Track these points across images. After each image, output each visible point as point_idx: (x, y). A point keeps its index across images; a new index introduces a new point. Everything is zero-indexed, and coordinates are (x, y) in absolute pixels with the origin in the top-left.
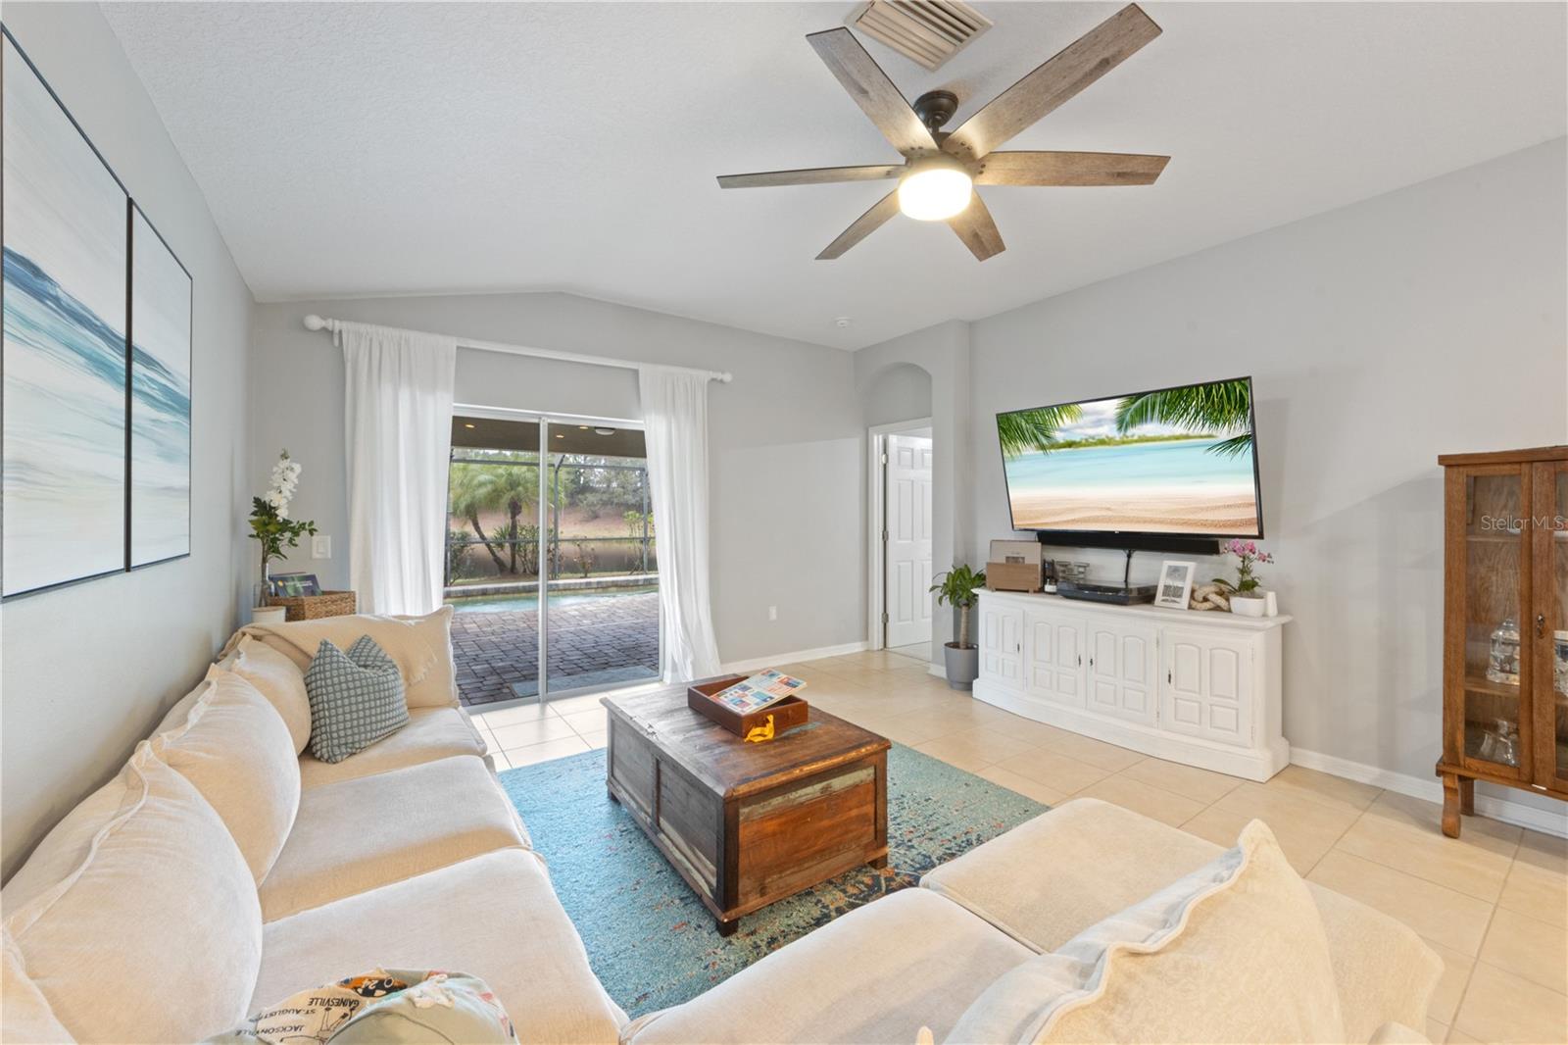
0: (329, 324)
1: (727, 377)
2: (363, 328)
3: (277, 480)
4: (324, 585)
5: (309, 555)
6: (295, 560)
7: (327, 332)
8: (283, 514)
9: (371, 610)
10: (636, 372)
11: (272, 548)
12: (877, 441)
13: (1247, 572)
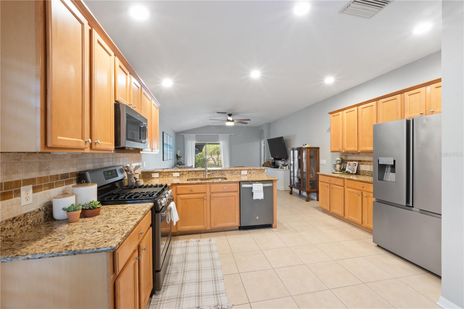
0: (183, 134)
1: (232, 134)
2: (186, 134)
3: (178, 152)
4: (182, 163)
5: (181, 160)
6: (180, 160)
7: (182, 135)
8: (179, 155)
9: (187, 165)
10: (218, 135)
11: (178, 159)
12: (262, 142)
13: (285, 163)
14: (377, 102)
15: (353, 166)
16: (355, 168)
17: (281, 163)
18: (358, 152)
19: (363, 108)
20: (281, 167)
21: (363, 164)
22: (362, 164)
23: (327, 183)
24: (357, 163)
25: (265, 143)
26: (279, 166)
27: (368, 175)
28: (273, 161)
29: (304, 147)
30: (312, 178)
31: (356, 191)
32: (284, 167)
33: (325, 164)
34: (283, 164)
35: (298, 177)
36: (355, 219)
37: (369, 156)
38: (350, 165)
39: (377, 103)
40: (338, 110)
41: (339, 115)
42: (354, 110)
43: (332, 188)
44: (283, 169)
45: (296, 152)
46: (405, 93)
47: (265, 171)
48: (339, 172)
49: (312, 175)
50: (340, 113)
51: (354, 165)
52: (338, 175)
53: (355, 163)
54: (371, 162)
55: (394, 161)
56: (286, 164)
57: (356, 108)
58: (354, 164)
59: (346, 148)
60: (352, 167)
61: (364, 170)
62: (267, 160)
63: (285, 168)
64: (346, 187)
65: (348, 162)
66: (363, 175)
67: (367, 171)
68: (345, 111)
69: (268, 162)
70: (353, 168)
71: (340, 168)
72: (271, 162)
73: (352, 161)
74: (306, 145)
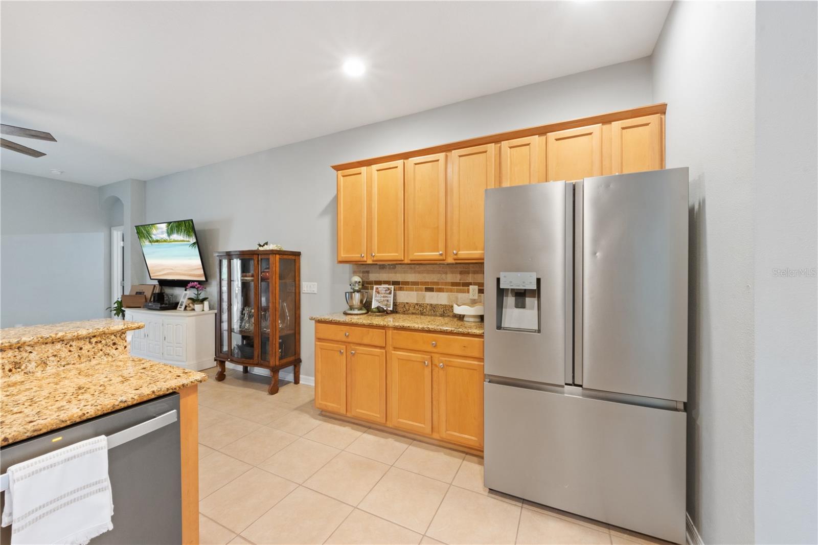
12: (117, 235)
13: (198, 295)
14: (447, 154)
15: (386, 295)
16: (389, 299)
17: (186, 295)
18: (403, 262)
19: (416, 164)
20: (186, 307)
21: (404, 290)
22: (401, 289)
23: (337, 342)
24: (392, 287)
25: (128, 238)
26: (177, 303)
27: (414, 311)
28: (157, 291)
29: (261, 249)
30: (282, 329)
31: (420, 356)
32: (196, 305)
33: (316, 292)
34: (193, 296)
35: (242, 332)
36: (415, 424)
37: (415, 273)
38: (378, 293)
39: (447, 156)
40: (358, 162)
41: (360, 173)
42: (397, 167)
43: (353, 355)
44: (193, 310)
45: (237, 264)
46: (502, 142)
47: (124, 339)
48: (359, 310)
49: (283, 322)
50: (364, 169)
51: (388, 292)
52: (356, 317)
53: (389, 289)
54: (419, 285)
55: (539, 281)
56: (201, 297)
57: (399, 163)
58: (386, 290)
59: (378, 253)
60: (384, 297)
61: (406, 301)
62: (133, 287)
63: (198, 307)
64: (391, 348)
65: (375, 287)
66: (404, 313)
67: (413, 303)
68: (375, 167)
69: (139, 293)
70: (387, 299)
71: (361, 301)
72: (148, 294)
73: (379, 283)
74: (266, 244)
